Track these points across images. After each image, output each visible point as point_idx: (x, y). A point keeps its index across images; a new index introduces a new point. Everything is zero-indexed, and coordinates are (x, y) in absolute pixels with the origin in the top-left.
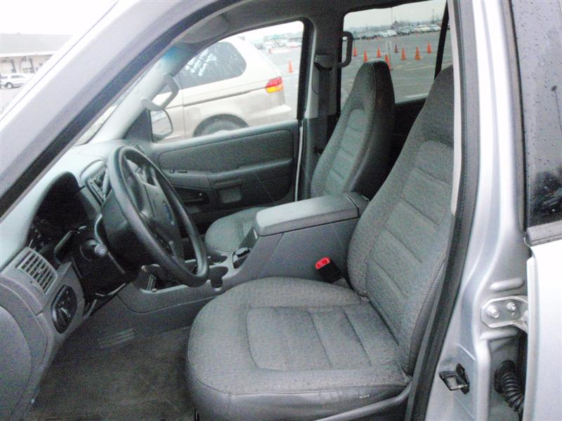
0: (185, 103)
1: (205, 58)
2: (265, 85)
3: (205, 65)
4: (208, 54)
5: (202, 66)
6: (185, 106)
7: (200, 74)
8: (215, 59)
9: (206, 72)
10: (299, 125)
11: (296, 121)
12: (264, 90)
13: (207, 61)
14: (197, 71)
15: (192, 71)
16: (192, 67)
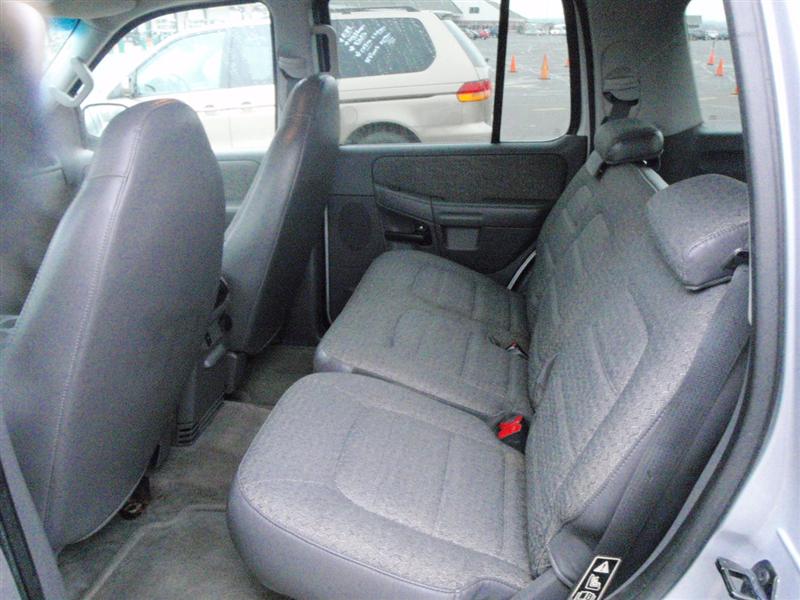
1: (380, 37)
2: (456, 90)
3: (377, 48)
5: (371, 50)
7: (368, 61)
8: (392, 41)
9: (376, 58)
12: (455, 96)
13: (381, 43)
14: (365, 55)
15: (358, 55)
16: (358, 48)
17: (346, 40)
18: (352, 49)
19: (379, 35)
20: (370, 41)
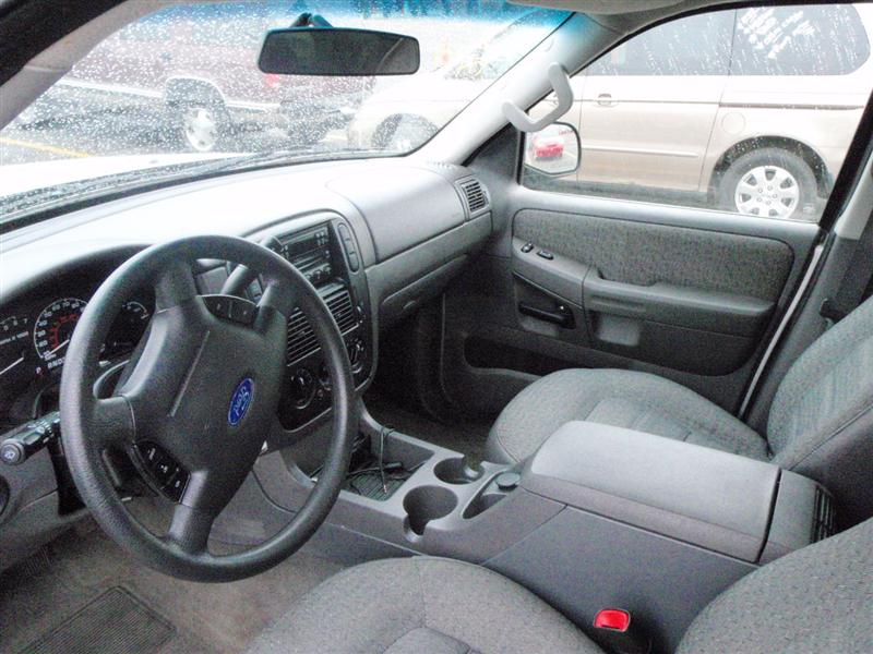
0: (724, 101)
1: (794, 26)
3: (788, 39)
4: (803, 20)
5: (780, 41)
6: (721, 105)
7: (772, 55)
8: (810, 32)
9: (786, 52)
10: (818, 240)
11: (814, 228)
13: (794, 33)
14: (768, 48)
15: (760, 46)
16: (761, 38)
17: (746, 26)
18: (753, 39)
19: (792, 23)
20: (779, 29)
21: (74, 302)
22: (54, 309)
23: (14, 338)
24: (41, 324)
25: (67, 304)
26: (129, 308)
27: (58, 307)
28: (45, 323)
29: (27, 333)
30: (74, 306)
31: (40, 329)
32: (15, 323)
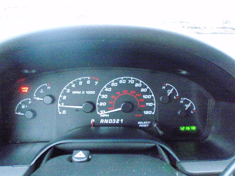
21: (138, 82)
22: (121, 82)
23: (83, 92)
24: (106, 90)
25: (132, 82)
26: (182, 102)
27: (124, 82)
28: (110, 90)
29: (93, 92)
30: (137, 85)
31: (104, 93)
32: (88, 82)
